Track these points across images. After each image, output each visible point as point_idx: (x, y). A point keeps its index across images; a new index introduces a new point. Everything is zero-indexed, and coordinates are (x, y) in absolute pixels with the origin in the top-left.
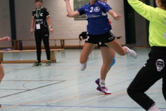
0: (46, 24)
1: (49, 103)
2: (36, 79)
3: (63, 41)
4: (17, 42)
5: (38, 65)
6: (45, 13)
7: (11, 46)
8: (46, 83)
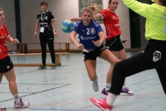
0: (51, 27)
1: (54, 106)
2: (41, 83)
3: (68, 45)
4: (22, 45)
5: (42, 69)
6: (50, 16)
7: (16, 49)
8: (51, 87)
